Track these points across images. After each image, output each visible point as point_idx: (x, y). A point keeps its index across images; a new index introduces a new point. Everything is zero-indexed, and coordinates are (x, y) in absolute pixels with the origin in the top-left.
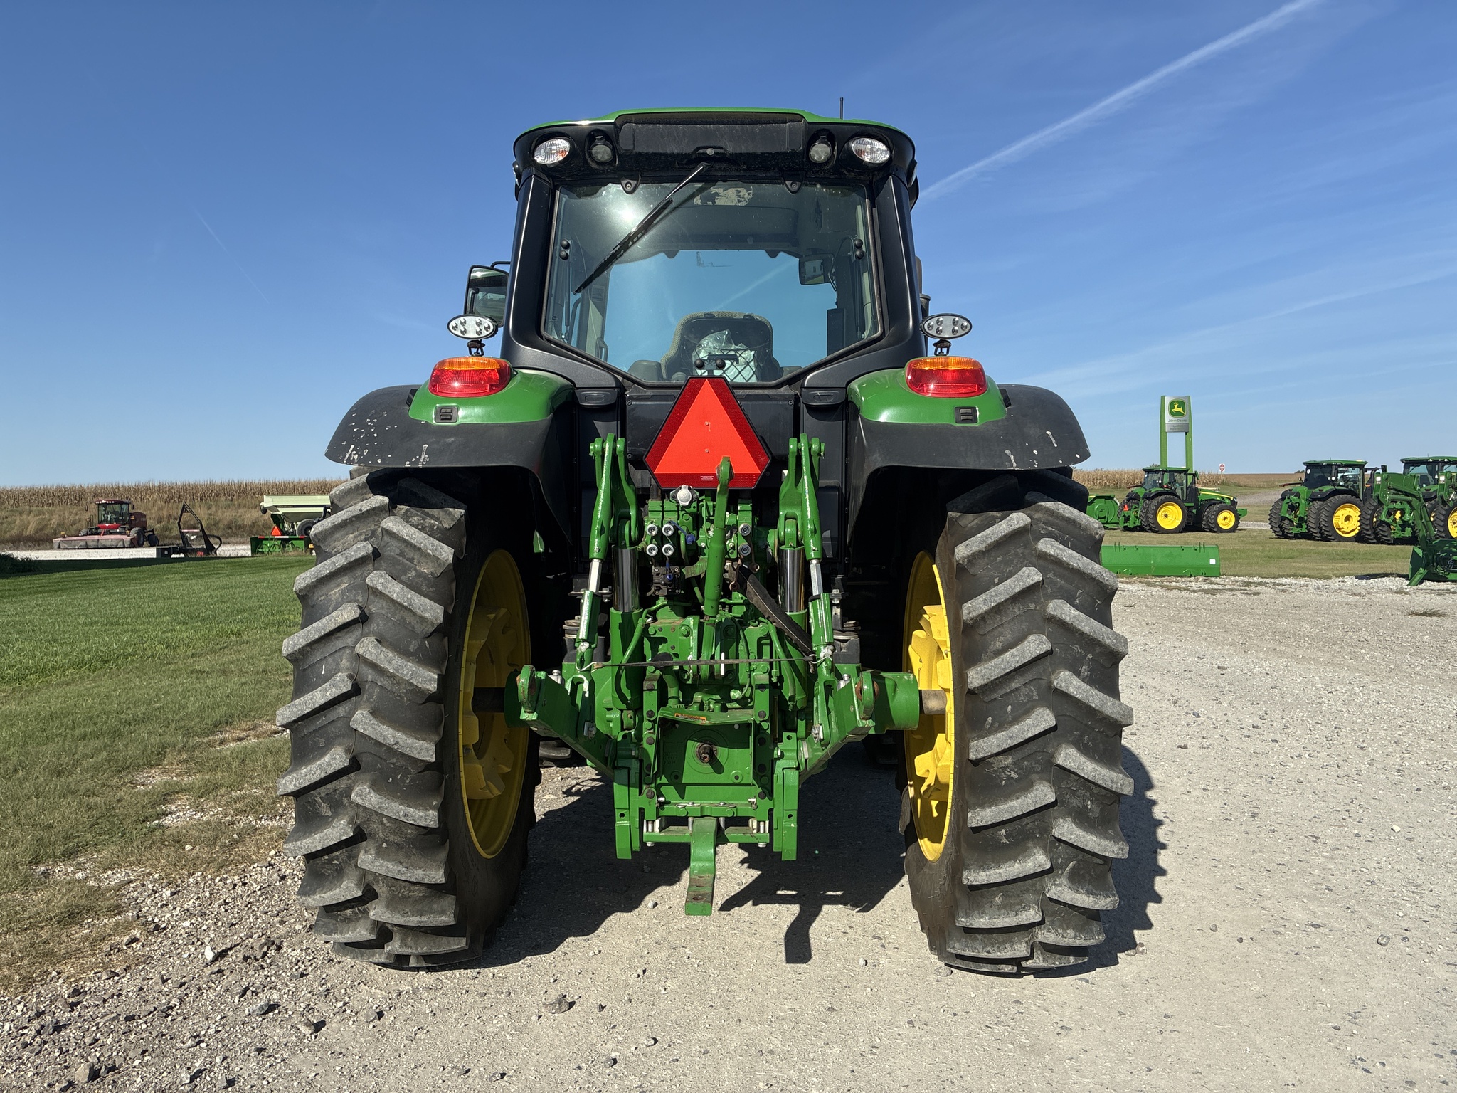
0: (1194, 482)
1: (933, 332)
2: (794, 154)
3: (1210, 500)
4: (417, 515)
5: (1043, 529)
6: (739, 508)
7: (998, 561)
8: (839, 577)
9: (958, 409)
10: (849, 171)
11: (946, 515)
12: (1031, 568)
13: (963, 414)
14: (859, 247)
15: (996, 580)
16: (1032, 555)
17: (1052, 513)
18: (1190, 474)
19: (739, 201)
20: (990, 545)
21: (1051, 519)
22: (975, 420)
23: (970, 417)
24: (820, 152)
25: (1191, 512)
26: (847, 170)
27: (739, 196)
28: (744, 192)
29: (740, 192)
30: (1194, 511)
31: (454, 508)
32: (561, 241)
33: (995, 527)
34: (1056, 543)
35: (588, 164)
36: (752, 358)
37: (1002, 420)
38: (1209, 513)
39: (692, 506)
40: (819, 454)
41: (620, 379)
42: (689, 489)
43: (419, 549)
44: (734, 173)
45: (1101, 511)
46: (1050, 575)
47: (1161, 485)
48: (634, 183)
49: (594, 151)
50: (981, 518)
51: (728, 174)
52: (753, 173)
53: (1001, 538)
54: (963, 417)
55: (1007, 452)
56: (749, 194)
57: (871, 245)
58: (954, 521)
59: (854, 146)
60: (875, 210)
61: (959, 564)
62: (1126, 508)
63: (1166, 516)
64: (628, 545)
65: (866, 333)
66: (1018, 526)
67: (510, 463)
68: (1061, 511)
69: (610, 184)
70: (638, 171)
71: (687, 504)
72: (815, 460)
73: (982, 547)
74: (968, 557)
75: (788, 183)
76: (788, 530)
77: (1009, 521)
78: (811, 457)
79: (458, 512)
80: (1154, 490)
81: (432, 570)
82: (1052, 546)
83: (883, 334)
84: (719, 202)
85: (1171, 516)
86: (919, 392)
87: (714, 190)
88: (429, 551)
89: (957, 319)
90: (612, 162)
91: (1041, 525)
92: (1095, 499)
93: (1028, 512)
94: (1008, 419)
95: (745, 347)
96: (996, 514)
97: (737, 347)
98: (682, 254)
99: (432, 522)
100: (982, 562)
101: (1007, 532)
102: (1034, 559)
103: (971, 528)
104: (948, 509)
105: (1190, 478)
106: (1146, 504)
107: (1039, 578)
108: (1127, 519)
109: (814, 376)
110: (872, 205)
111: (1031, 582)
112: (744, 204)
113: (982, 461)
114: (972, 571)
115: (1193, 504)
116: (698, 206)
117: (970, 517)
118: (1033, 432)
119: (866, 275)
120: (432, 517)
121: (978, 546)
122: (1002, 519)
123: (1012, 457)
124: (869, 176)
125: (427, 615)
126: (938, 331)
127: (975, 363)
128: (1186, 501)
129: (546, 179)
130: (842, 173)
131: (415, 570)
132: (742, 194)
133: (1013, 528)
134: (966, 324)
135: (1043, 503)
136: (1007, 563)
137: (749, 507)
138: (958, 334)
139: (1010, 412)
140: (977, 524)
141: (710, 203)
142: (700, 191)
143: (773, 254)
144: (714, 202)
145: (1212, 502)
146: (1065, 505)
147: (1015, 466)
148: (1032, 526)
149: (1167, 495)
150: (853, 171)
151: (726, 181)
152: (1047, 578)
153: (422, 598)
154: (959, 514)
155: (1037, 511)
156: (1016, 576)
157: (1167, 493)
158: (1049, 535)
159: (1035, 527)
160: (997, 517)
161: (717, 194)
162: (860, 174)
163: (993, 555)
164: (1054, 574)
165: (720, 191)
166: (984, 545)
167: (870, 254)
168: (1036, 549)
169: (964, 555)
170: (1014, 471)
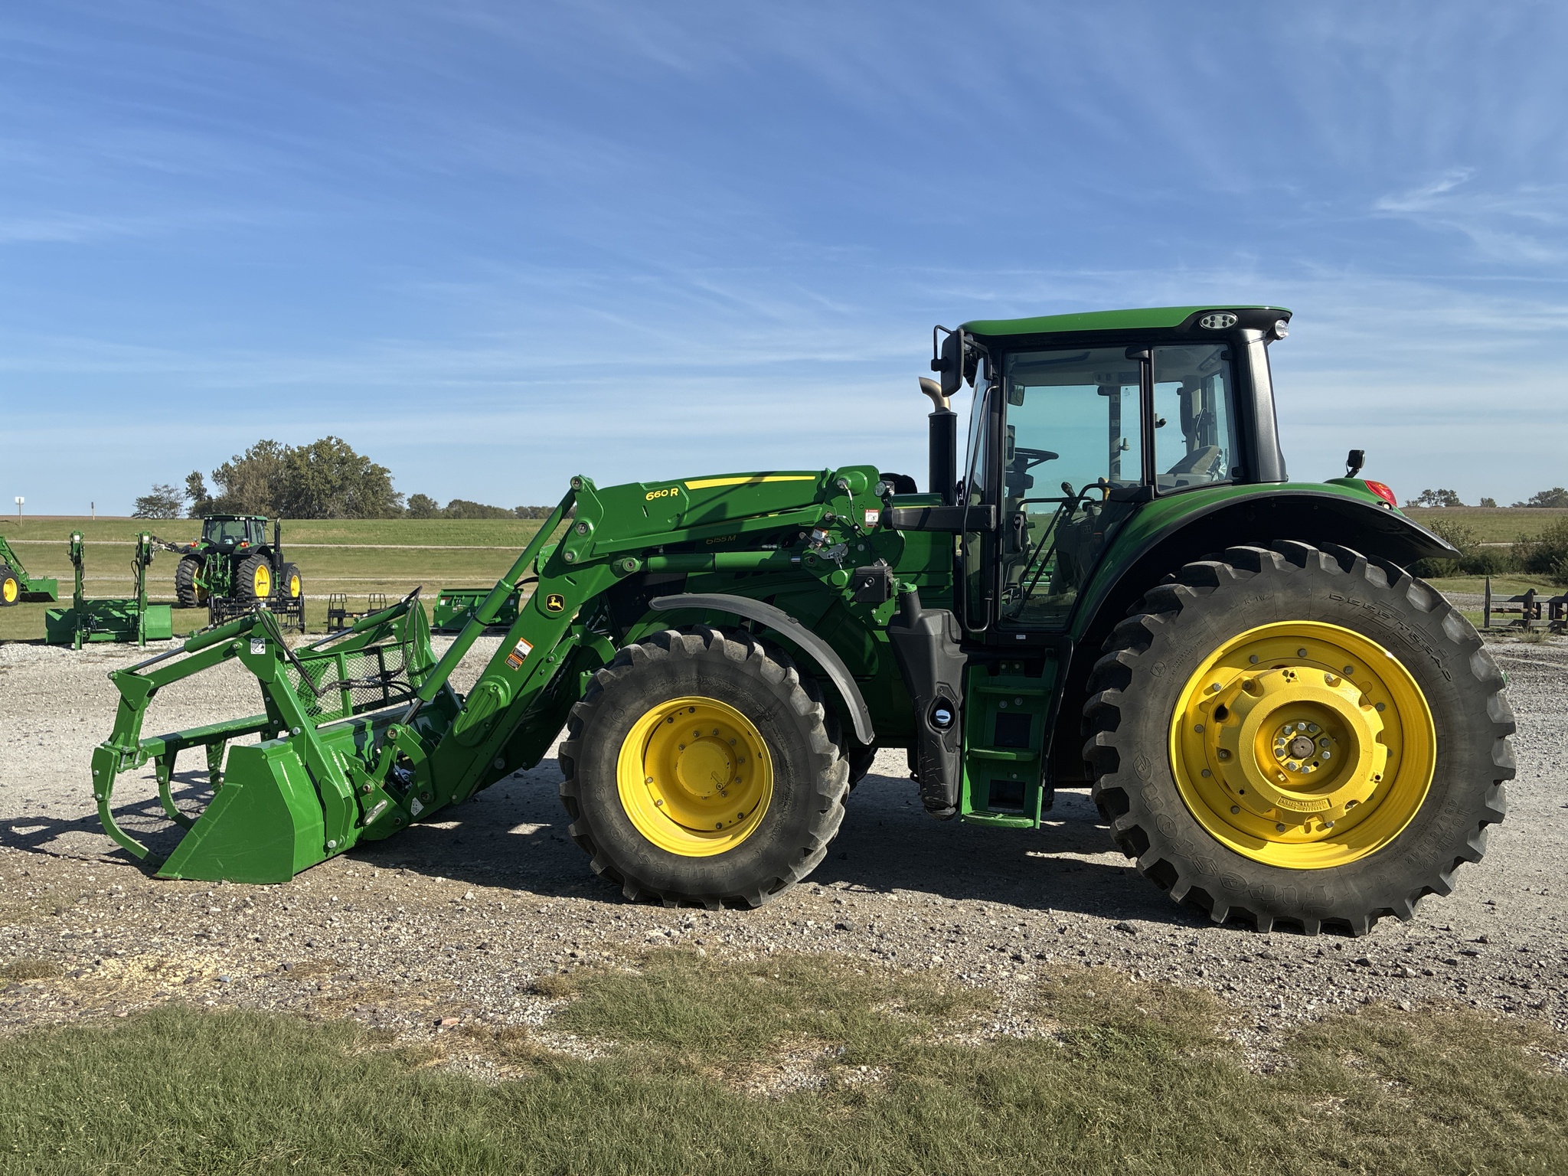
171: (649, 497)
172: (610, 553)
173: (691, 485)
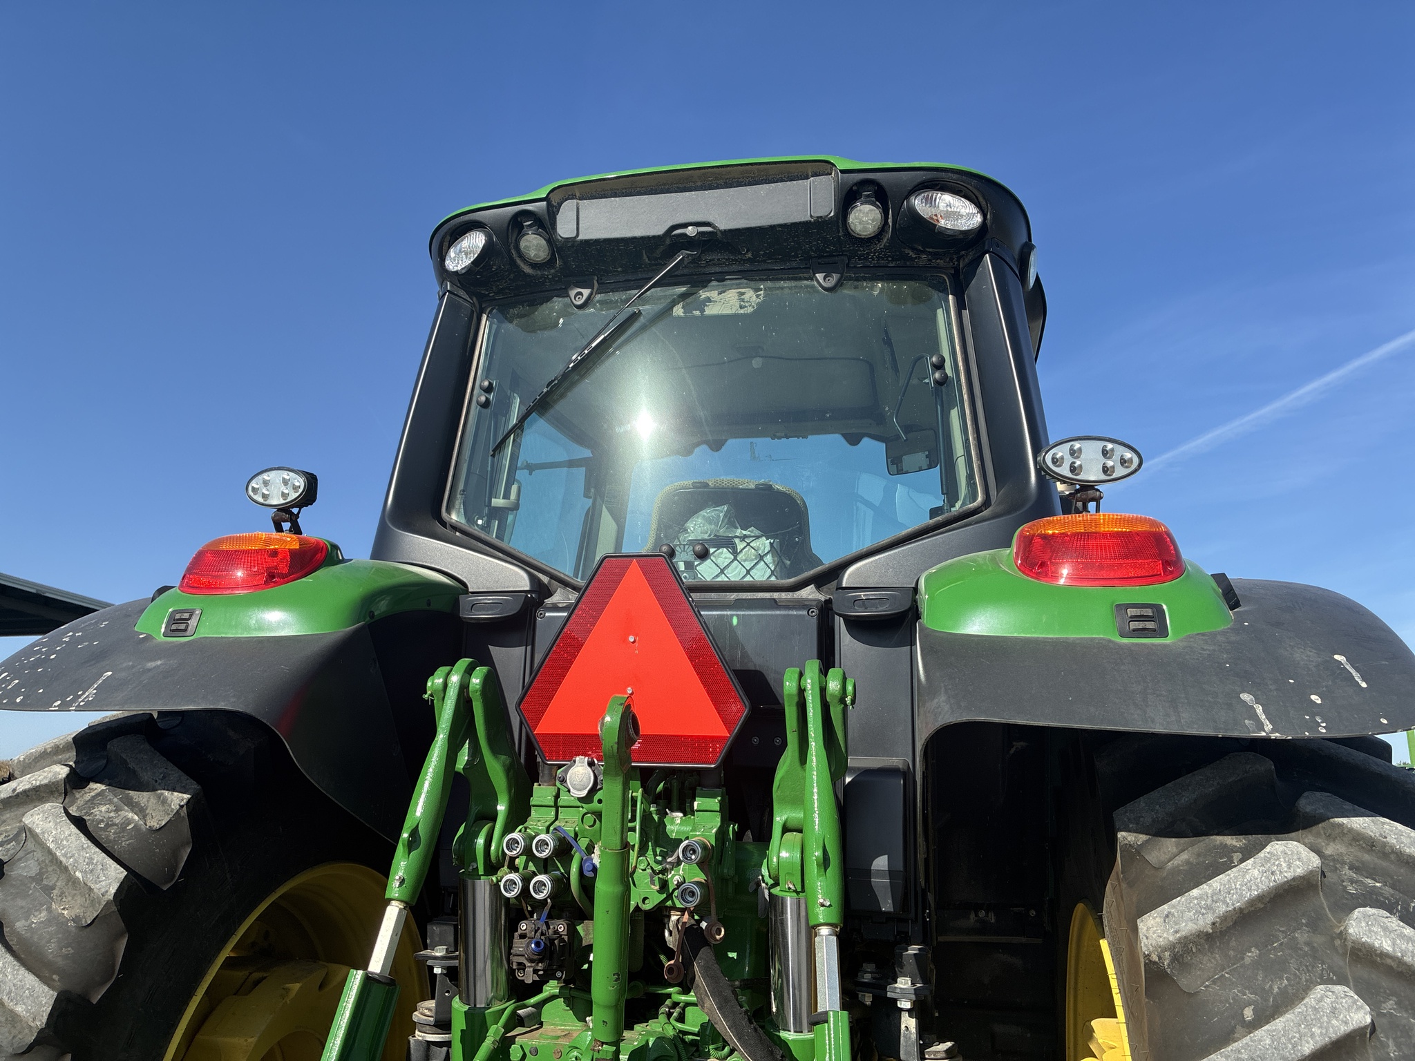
1: (1064, 470)
2: (820, 224)
4: (111, 802)
5: (1352, 881)
6: (696, 804)
7: (1247, 961)
8: (913, 950)
9: (1121, 608)
10: (918, 252)
11: (1114, 839)
12: (1339, 989)
13: (1135, 618)
14: (940, 366)
15: (1248, 1013)
16: (1335, 949)
17: (1370, 844)
19: (741, 307)
20: (1224, 918)
21: (1367, 857)
22: (1163, 632)
23: (1150, 625)
24: (865, 217)
26: (913, 249)
27: (743, 300)
28: (750, 294)
29: (743, 294)
31: (174, 790)
32: (482, 381)
33: (1232, 873)
34: (1394, 922)
35: (518, 267)
36: (768, 549)
37: (1223, 633)
39: (596, 798)
40: (842, 700)
41: (545, 579)
42: (591, 764)
43: (65, 869)
44: (735, 268)
46: (1389, 1006)
48: (586, 292)
49: (523, 244)
50: (1196, 848)
51: (726, 269)
52: (765, 266)
53: (1252, 902)
54: (1134, 625)
55: (1246, 697)
56: (758, 296)
57: (960, 364)
58: (1135, 854)
59: (918, 203)
60: (966, 313)
61: (1150, 964)
64: (481, 871)
65: (958, 505)
66: (1289, 875)
67: (221, 705)
68: (1392, 840)
69: (555, 299)
70: (593, 274)
71: (584, 793)
72: (836, 712)
73: (1205, 922)
74: (1171, 947)
75: (820, 276)
76: (784, 854)
77: (1267, 860)
78: (825, 707)
79: (177, 799)
81: (77, 911)
82: (1385, 929)
83: (987, 503)
84: (711, 310)
86: (1037, 576)
87: (703, 294)
88: (78, 874)
89: (1110, 446)
90: (550, 263)
91: (1346, 872)
93: (1310, 838)
94: (1237, 629)
95: (757, 533)
96: (1231, 841)
97: (744, 532)
98: (732, 444)
99: (130, 815)
100: (1209, 962)
101: (1263, 887)
102: (1339, 961)
103: (1176, 871)
104: (1117, 824)
107: (1361, 1016)
109: (858, 569)
110: (960, 306)
111: (1343, 1029)
112: (750, 310)
113: (1185, 716)
114: (1185, 982)
116: (679, 317)
117: (1170, 844)
118: (1304, 656)
119: (954, 414)
120: (133, 806)
121: (1195, 921)
122: (1247, 854)
123: (1259, 709)
124: (951, 259)
125: (19, 1009)
126: (1073, 469)
127: (1153, 523)
129: (466, 297)
130: (906, 258)
131: (49, 910)
132: (746, 297)
133: (1279, 878)
134: (1128, 455)
135: (1344, 820)
136: (1275, 968)
137: (714, 803)
138: (1115, 476)
139: (1240, 619)
140: (1188, 862)
141: (697, 313)
142: (683, 296)
143: (853, 440)
144: (703, 311)
146: (1400, 826)
147: (1268, 730)
148: (1323, 874)
150: (924, 252)
151: (724, 280)
152: (1380, 1015)
153: (23, 971)
154: (1143, 838)
155: (1330, 838)
156: (1300, 1008)
158: (1371, 899)
159: (1331, 877)
160: (1234, 850)
161: (709, 300)
162: (936, 256)
163: (1233, 943)
164: (1399, 1003)
165: (713, 294)
166: (1210, 918)
167: (959, 380)
168: (1342, 936)
169: (1162, 942)
170: (1266, 741)
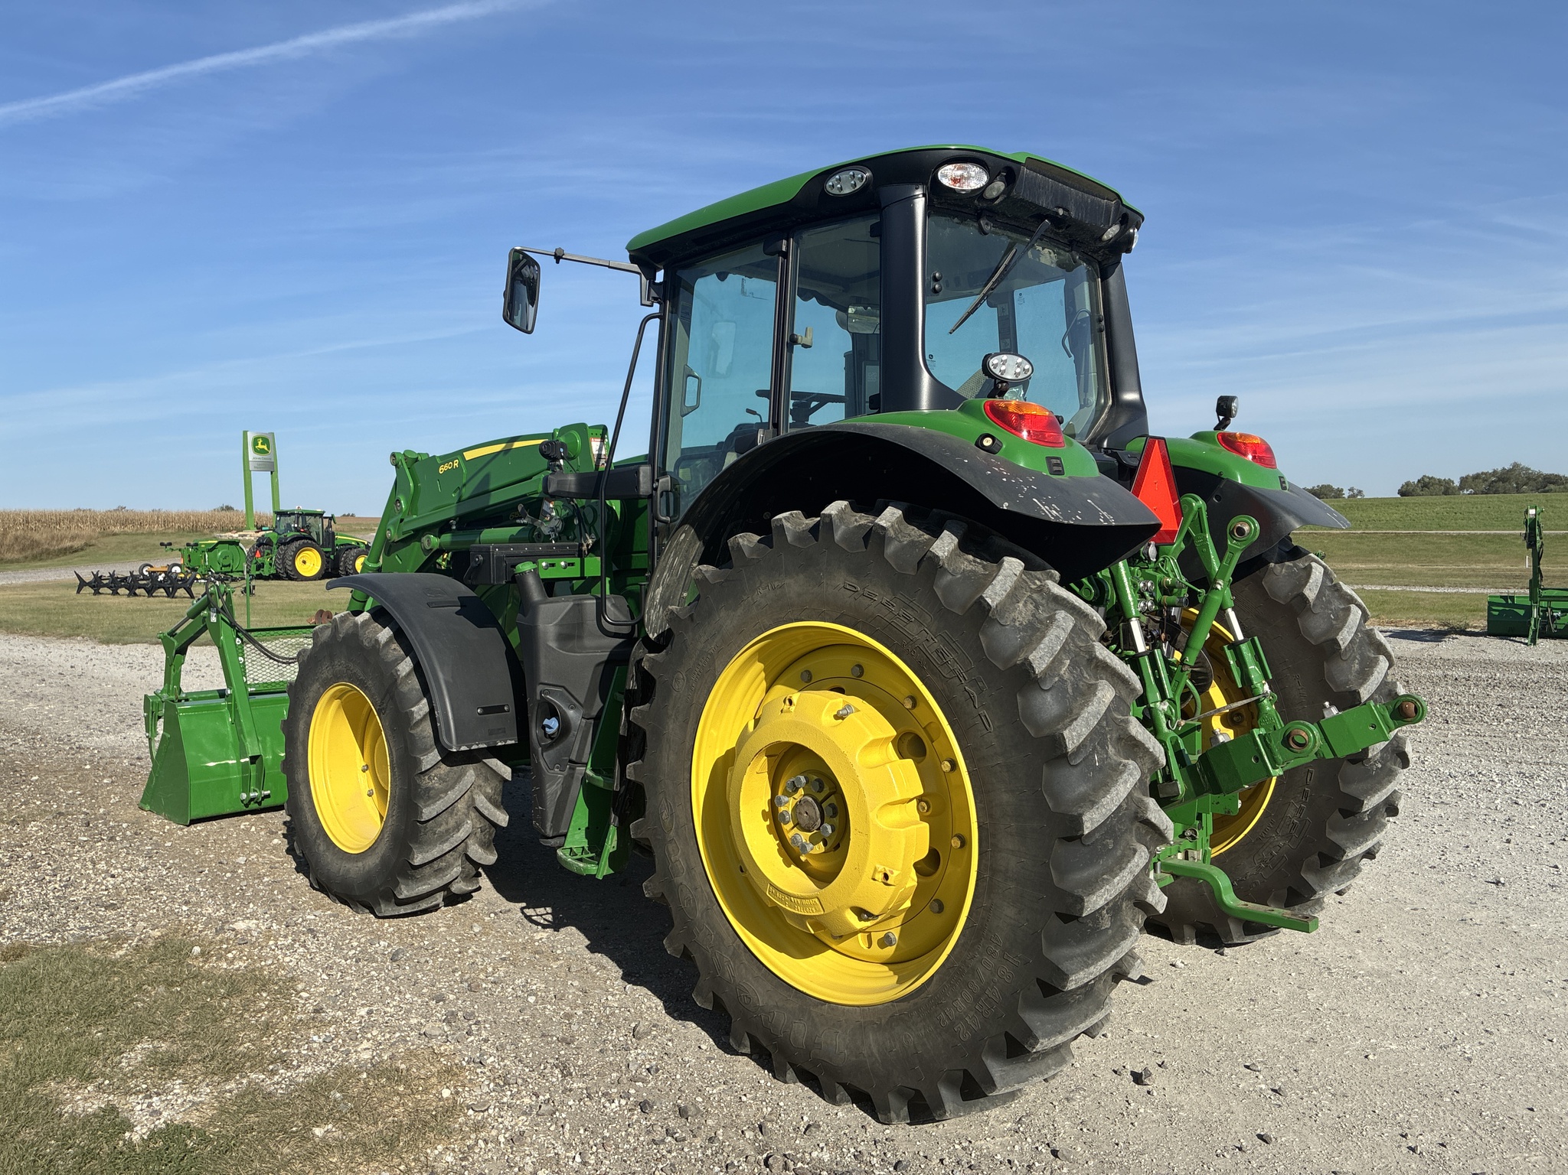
0: (330, 526)
3: (345, 545)
18: (326, 518)
25: (329, 557)
30: (332, 557)
38: (346, 558)
45: (225, 558)
47: (297, 529)
62: (258, 555)
63: (304, 562)
80: (290, 534)
85: (310, 562)
92: (217, 544)
105: (326, 522)
106: (282, 550)
108: (260, 567)
115: (330, 550)
128: (323, 546)
145: (348, 547)
149: (304, 539)
157: (304, 538)
171: (442, 469)
172: (413, 530)
173: (468, 456)
